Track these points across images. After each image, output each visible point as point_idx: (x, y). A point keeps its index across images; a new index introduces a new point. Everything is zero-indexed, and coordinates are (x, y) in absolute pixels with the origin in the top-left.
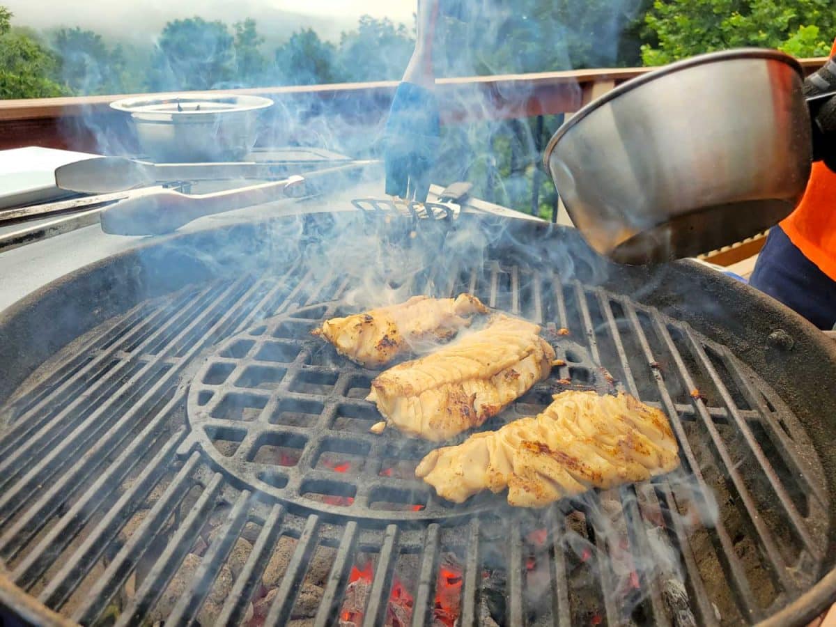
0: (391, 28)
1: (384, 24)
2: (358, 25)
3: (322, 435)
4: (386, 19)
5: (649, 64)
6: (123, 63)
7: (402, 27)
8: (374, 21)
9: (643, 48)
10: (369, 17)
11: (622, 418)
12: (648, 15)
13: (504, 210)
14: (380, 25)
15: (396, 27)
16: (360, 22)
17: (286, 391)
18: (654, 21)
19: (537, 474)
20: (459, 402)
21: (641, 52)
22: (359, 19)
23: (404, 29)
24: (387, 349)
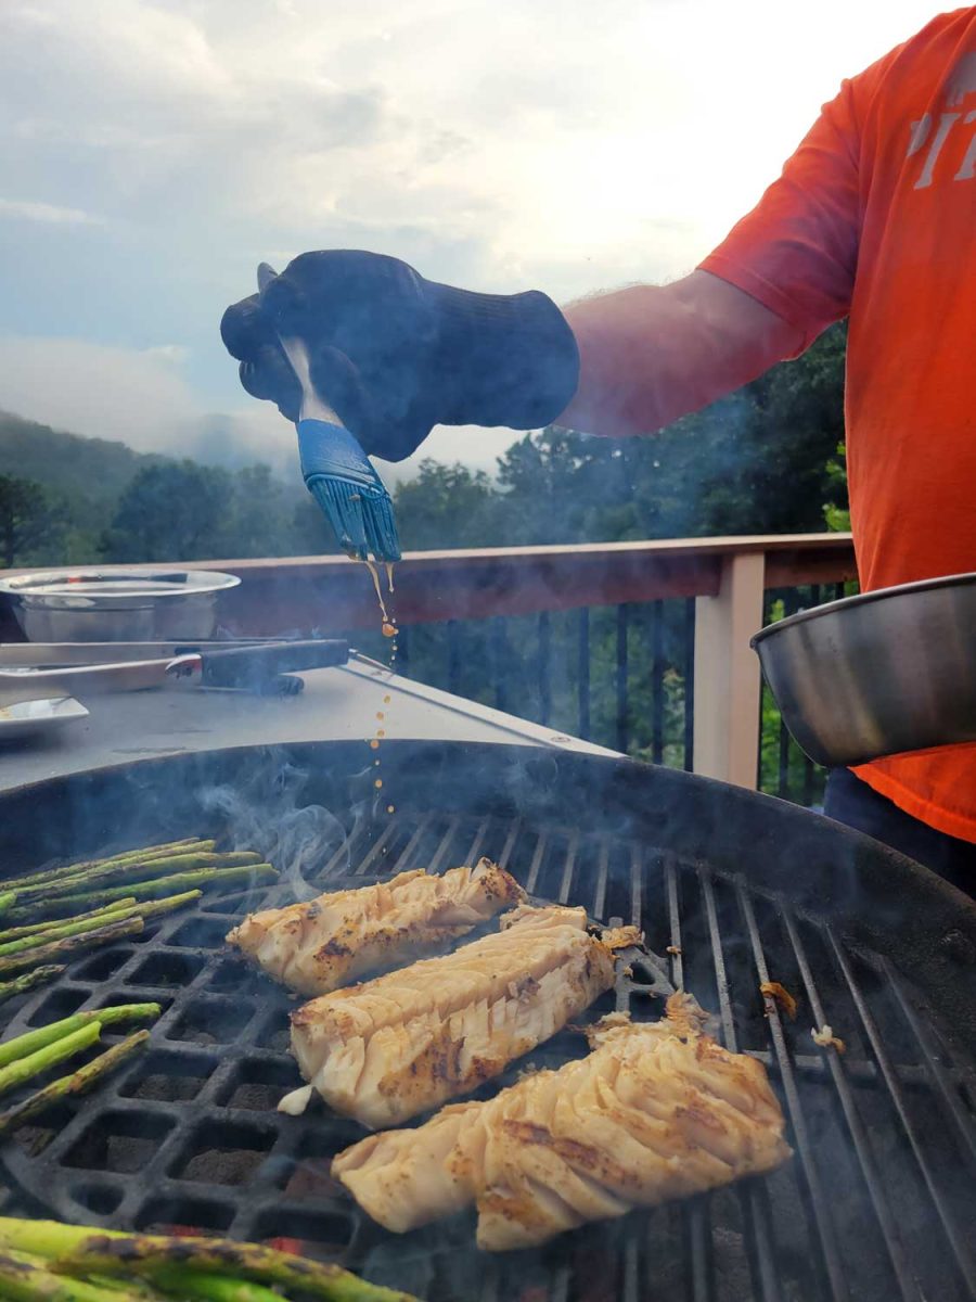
0: (466, 476)
1: (455, 471)
2: (419, 472)
3: (201, 1116)
4: (458, 465)
5: (837, 528)
6: (70, 522)
7: (481, 474)
8: (441, 469)
9: (826, 507)
10: (434, 462)
11: (682, 1075)
12: (829, 463)
13: (569, 740)
14: (449, 472)
15: (473, 474)
16: (421, 467)
17: (163, 1038)
18: (838, 472)
19: (525, 1179)
20: (433, 1052)
21: (823, 512)
22: (420, 463)
23: (484, 478)
24: (335, 959)
